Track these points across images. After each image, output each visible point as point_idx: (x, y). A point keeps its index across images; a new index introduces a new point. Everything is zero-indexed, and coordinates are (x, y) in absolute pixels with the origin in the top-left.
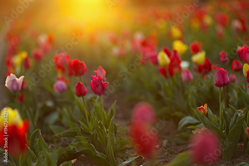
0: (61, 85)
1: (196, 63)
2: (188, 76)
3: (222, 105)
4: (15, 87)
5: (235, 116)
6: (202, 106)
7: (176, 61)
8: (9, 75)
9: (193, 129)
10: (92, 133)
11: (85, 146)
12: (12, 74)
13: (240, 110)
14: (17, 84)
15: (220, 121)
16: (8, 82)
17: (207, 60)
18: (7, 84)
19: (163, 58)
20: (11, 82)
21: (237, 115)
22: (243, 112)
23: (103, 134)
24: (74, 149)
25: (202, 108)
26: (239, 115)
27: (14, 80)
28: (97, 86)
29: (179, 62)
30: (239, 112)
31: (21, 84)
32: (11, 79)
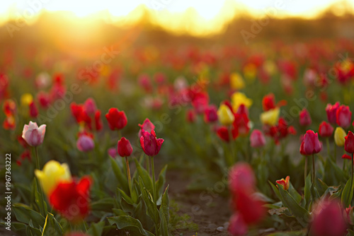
0: (87, 142)
1: (267, 124)
2: (260, 140)
3: (308, 180)
4: (35, 139)
5: (325, 194)
6: (282, 179)
7: (242, 120)
8: (28, 124)
9: (270, 209)
10: (136, 206)
11: (129, 221)
12: (31, 122)
13: (333, 187)
14: (39, 136)
15: (305, 200)
16: (26, 133)
17: (281, 121)
18: (25, 135)
19: (225, 114)
20: (31, 133)
21: (329, 193)
22: (336, 189)
23: (153, 208)
24: (115, 224)
25: (283, 181)
26: (332, 194)
27: (35, 131)
28: (149, 144)
29: (247, 121)
30: (332, 189)
31: (42, 136)
32: (31, 129)
